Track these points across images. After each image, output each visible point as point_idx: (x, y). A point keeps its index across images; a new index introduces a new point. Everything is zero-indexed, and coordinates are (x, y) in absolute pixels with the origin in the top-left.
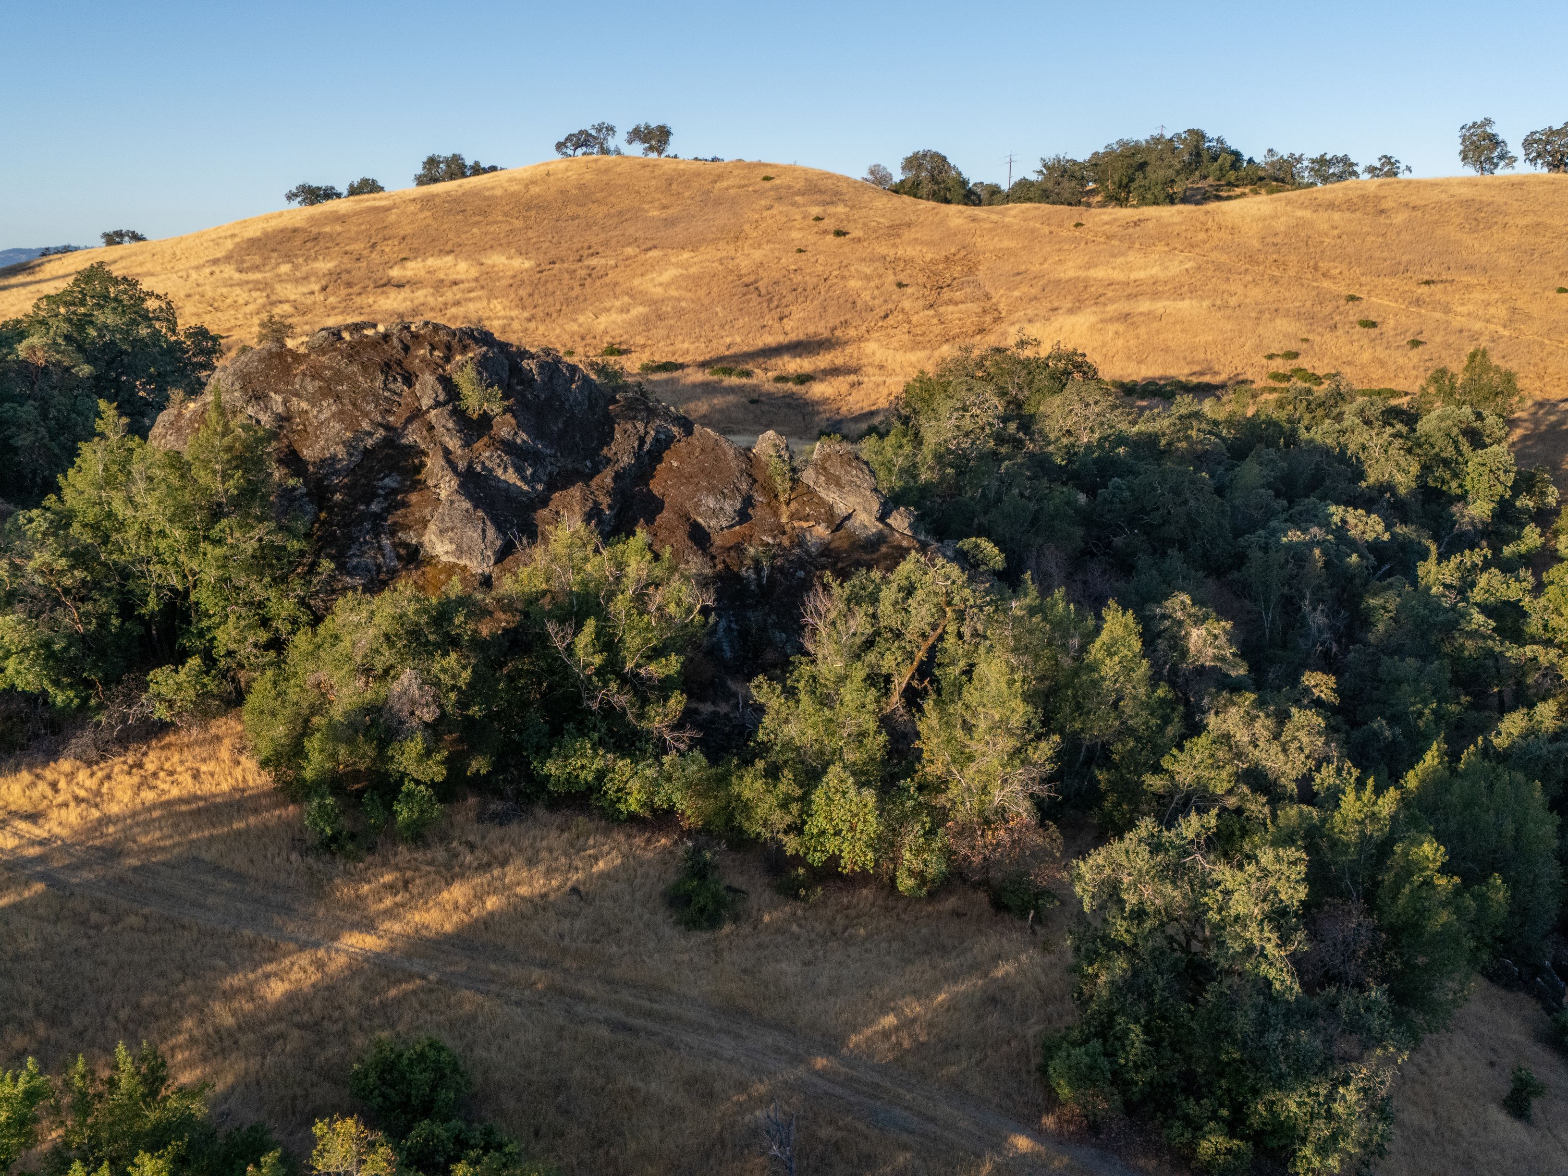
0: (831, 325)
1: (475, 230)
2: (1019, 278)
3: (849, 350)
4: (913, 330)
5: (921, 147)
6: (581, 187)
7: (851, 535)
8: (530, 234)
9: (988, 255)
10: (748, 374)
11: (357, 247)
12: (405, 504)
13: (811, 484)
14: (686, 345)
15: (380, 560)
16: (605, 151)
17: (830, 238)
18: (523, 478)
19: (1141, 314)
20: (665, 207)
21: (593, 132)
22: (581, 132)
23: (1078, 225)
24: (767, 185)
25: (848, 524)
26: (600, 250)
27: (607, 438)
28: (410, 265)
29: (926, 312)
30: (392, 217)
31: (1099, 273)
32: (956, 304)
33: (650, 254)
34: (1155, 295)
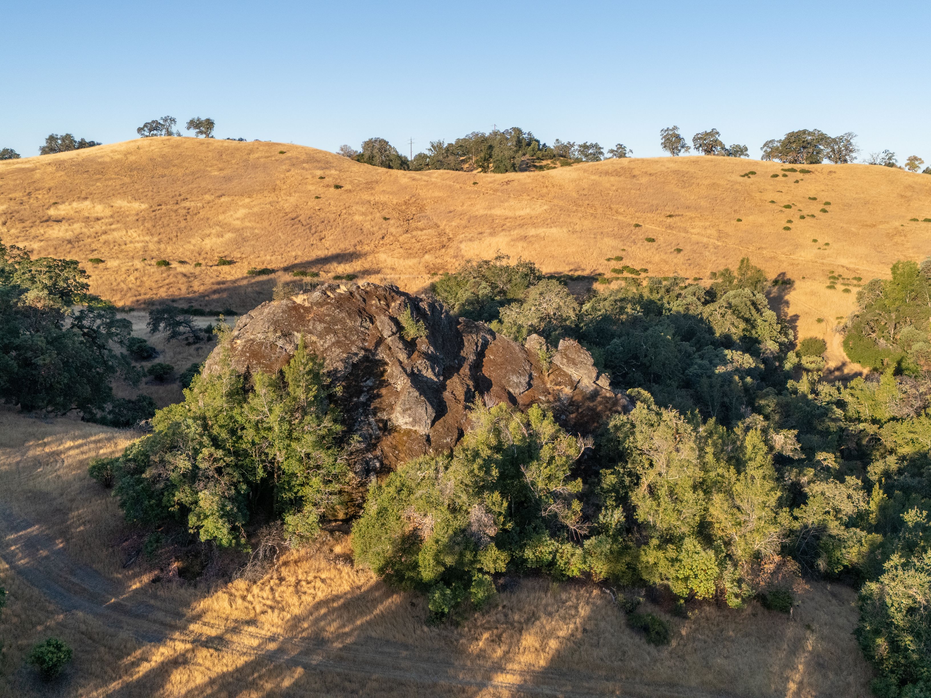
0: (353, 243)
1: (98, 184)
2: (452, 214)
3: (369, 258)
4: (404, 246)
6: (163, 156)
8: (137, 186)
9: (428, 200)
10: (317, 275)
11: (18, 195)
12: (379, 396)
16: (169, 134)
17: (332, 189)
19: (532, 236)
20: (221, 170)
21: (162, 122)
22: (153, 122)
23: (475, 183)
24: (281, 156)
25: (579, 385)
26: (188, 197)
28: (61, 207)
29: (406, 235)
30: (37, 175)
31: (497, 212)
32: (422, 230)
33: (223, 199)
34: (534, 225)
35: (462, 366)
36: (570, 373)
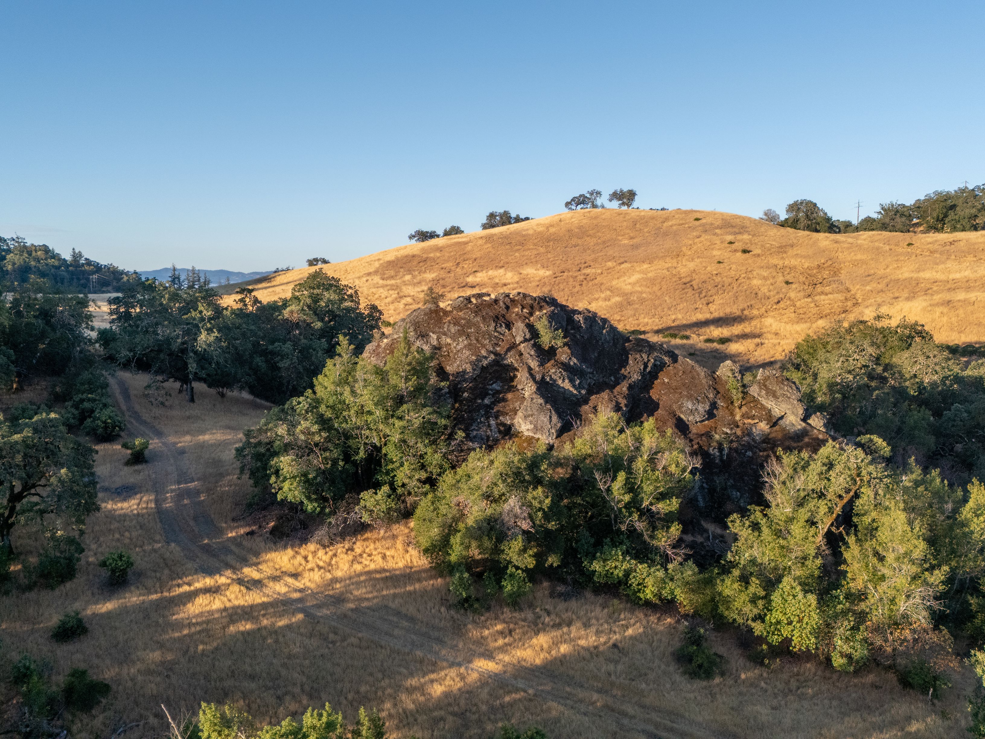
0: (741, 307)
1: (517, 254)
2: (869, 278)
3: (754, 323)
4: (798, 311)
5: (799, 198)
6: (580, 227)
7: (784, 429)
8: (549, 256)
9: (847, 264)
10: (687, 338)
11: (449, 265)
12: (504, 400)
13: (756, 395)
14: (646, 320)
15: (489, 433)
16: (594, 206)
17: (739, 254)
18: (574, 386)
19: (959, 301)
20: (632, 238)
21: (588, 196)
22: (581, 196)
23: (909, 245)
24: (697, 223)
25: (781, 422)
26: (592, 264)
27: (624, 363)
28: (479, 274)
29: (806, 300)
30: (469, 247)
31: (927, 275)
32: (827, 294)
33: (623, 266)
34: (969, 289)
35: (619, 384)
36: (769, 407)
